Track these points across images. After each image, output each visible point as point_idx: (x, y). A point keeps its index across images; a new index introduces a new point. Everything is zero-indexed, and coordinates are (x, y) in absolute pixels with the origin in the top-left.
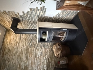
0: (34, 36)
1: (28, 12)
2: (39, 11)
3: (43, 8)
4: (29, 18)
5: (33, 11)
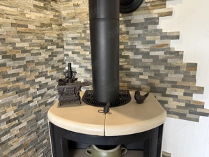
0: (41, 68)
2: (185, 94)
3: (199, 110)
4: (148, 53)
5: (185, 73)
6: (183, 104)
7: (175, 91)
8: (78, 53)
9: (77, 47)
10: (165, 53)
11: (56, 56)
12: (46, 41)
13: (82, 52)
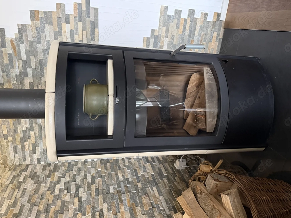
0: (44, 188)
1: (22, 30)
2: (68, 22)
3: (84, 8)
4: (24, 62)
5: (42, 23)
6: (80, 24)
7: (65, 32)
8: (34, 146)
9: (27, 146)
10: (23, 43)
11: (36, 173)
12: (11, 182)
13: (32, 140)
